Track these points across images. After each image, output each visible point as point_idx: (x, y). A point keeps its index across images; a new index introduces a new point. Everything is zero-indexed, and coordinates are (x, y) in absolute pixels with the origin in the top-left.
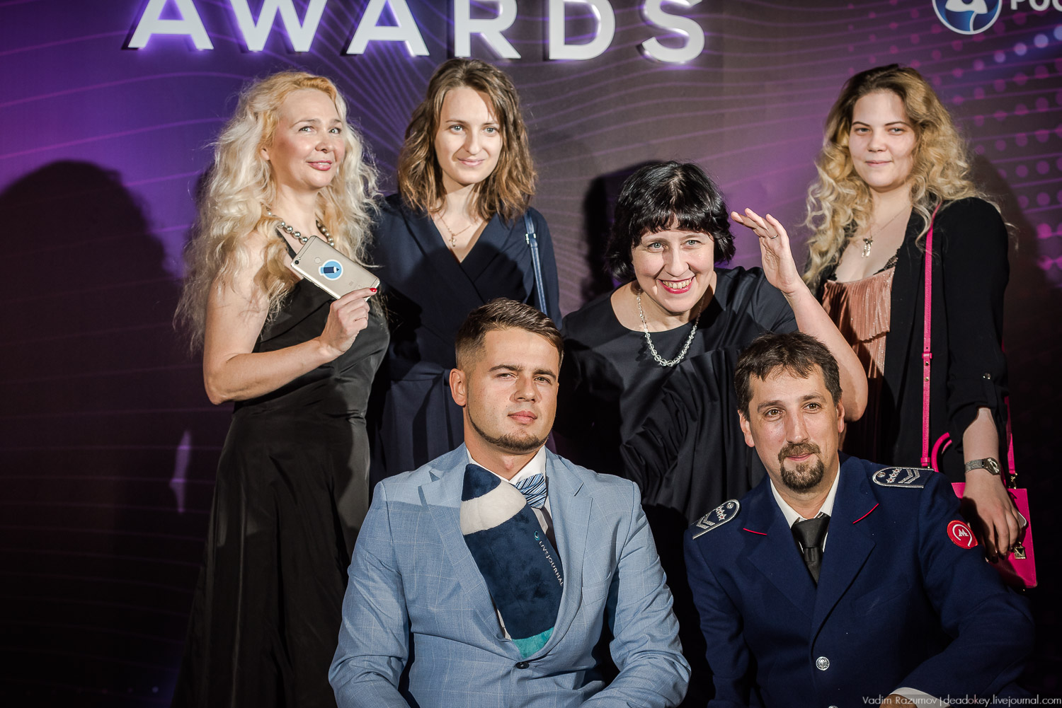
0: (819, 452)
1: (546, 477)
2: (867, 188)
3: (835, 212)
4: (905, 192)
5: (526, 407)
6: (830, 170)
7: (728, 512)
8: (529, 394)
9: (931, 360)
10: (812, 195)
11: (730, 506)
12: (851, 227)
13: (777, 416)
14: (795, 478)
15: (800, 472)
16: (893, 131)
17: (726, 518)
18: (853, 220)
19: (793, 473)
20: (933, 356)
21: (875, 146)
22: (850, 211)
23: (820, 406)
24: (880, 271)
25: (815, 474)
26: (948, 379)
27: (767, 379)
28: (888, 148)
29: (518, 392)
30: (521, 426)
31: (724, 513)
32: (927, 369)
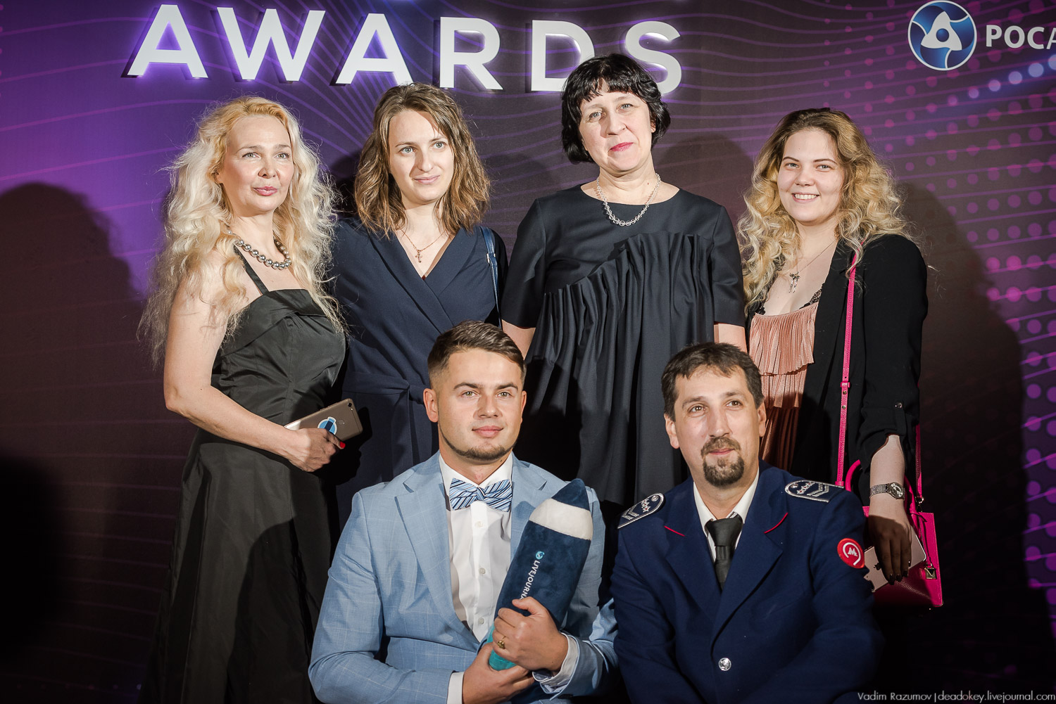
0: (740, 449)
1: (512, 482)
2: (792, 223)
3: (763, 245)
4: (830, 227)
5: (489, 423)
6: (759, 204)
7: (652, 505)
8: (491, 411)
9: (849, 389)
10: (742, 228)
11: (654, 499)
12: (780, 261)
13: (701, 412)
14: (716, 471)
15: (721, 466)
16: (821, 167)
17: (650, 510)
18: (781, 254)
19: (715, 468)
20: (851, 385)
21: (803, 180)
22: (777, 244)
23: (741, 405)
24: (805, 306)
25: (735, 469)
26: (862, 405)
27: (692, 378)
28: (815, 183)
29: (480, 409)
30: (486, 440)
31: (648, 505)
32: (844, 398)
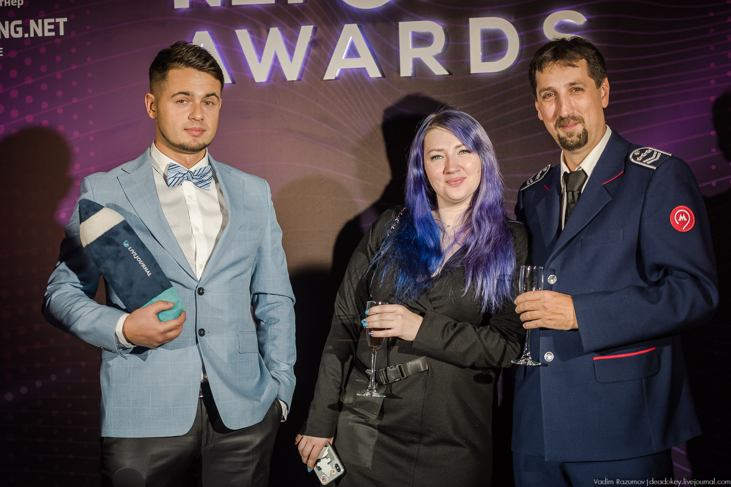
8: (199, 116)
13: (552, 98)
14: (567, 141)
15: (570, 137)
19: (565, 138)
23: (582, 90)
25: (581, 138)
29: (191, 114)
30: (194, 137)
